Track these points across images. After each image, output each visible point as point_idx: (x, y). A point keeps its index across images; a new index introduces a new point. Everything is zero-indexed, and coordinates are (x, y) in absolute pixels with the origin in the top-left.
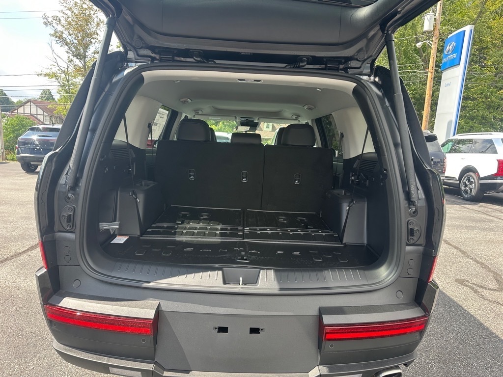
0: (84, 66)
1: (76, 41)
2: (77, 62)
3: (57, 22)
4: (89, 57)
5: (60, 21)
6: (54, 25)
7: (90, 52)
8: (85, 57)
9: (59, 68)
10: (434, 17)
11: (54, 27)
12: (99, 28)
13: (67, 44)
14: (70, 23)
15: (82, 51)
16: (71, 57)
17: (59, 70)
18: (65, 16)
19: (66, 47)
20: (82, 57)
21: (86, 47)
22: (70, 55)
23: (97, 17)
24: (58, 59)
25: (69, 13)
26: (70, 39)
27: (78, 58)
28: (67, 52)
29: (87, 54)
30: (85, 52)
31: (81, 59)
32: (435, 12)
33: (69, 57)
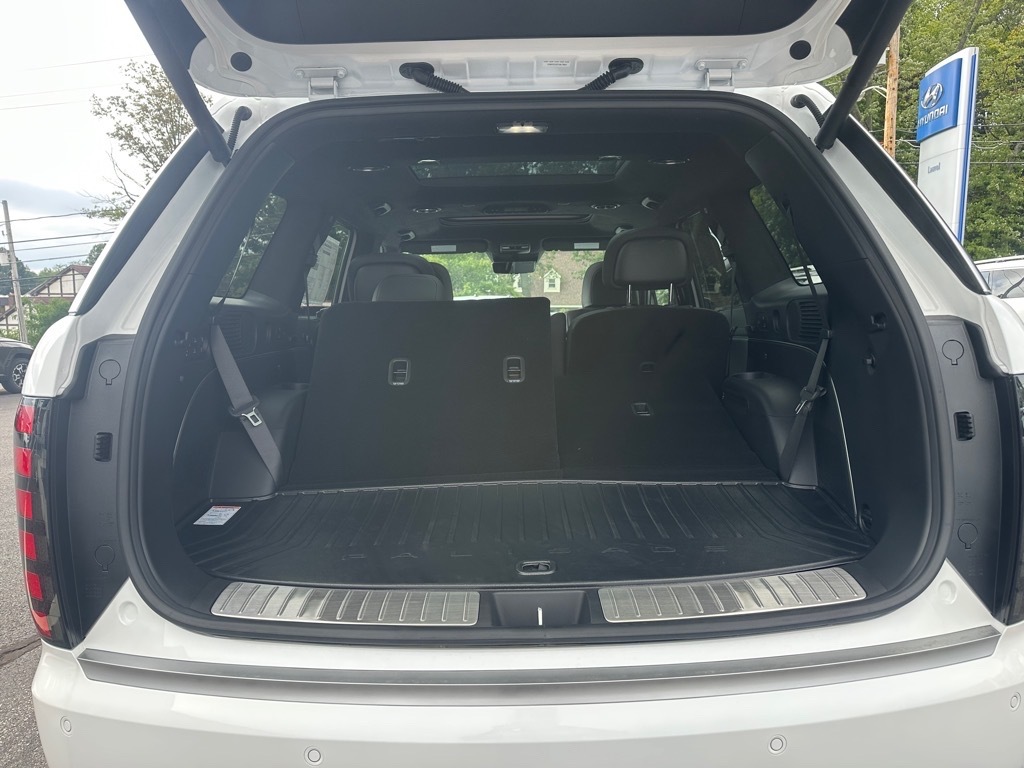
3: (120, 109)
5: (124, 105)
6: (114, 113)
9: (128, 199)
11: (113, 118)
13: (142, 149)
14: (144, 108)
17: (129, 202)
18: (134, 95)
19: (142, 156)
22: (150, 170)
24: (127, 181)
26: (149, 139)
28: (143, 165)
33: (147, 175)
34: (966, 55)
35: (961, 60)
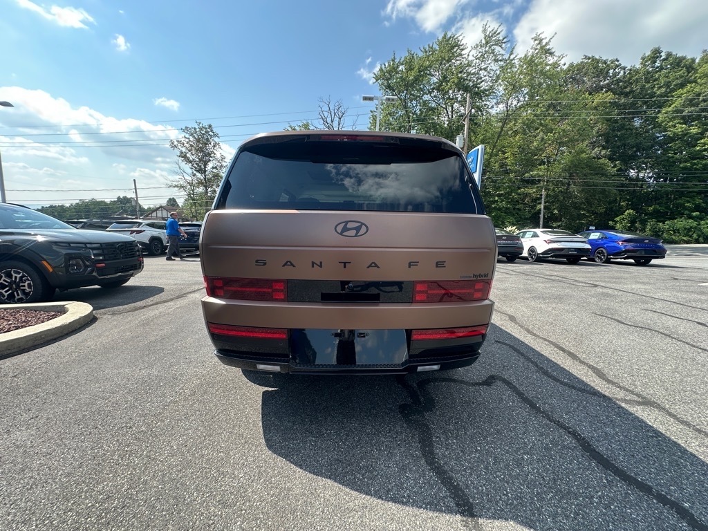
0: (205, 179)
1: (197, 160)
2: (199, 175)
4: (208, 171)
5: (183, 144)
6: (179, 147)
7: (209, 168)
8: (205, 171)
9: (185, 181)
10: (462, 138)
11: (179, 149)
12: (215, 148)
13: (190, 162)
14: (191, 146)
15: (203, 167)
16: (195, 172)
18: (187, 140)
19: (190, 164)
20: (203, 171)
21: (206, 164)
22: (194, 170)
23: (213, 140)
24: (184, 174)
25: (192, 139)
26: (193, 158)
27: (199, 173)
28: (191, 168)
29: (206, 169)
30: (205, 167)
31: (202, 173)
32: (463, 134)
33: (193, 172)
34: (480, 147)
35: (478, 149)
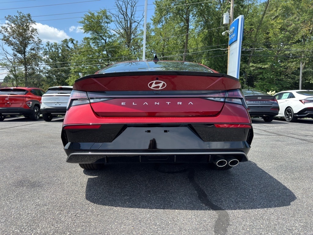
0: (25, 59)
2: (19, 55)
3: (5, 30)
4: (27, 52)
7: (28, 49)
8: (24, 53)
9: (8, 60)
10: (229, 14)
11: (3, 34)
12: (33, 33)
15: (22, 49)
16: (16, 53)
17: (8, 61)
19: (12, 46)
21: (25, 46)
22: (15, 51)
23: (31, 26)
24: (7, 55)
26: (15, 41)
27: (20, 53)
28: (13, 50)
29: (26, 50)
30: (25, 49)
31: (22, 54)
33: (14, 53)
34: (240, 18)
